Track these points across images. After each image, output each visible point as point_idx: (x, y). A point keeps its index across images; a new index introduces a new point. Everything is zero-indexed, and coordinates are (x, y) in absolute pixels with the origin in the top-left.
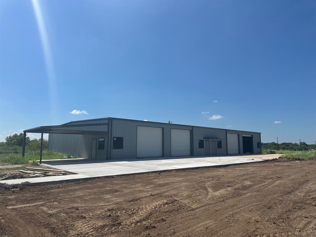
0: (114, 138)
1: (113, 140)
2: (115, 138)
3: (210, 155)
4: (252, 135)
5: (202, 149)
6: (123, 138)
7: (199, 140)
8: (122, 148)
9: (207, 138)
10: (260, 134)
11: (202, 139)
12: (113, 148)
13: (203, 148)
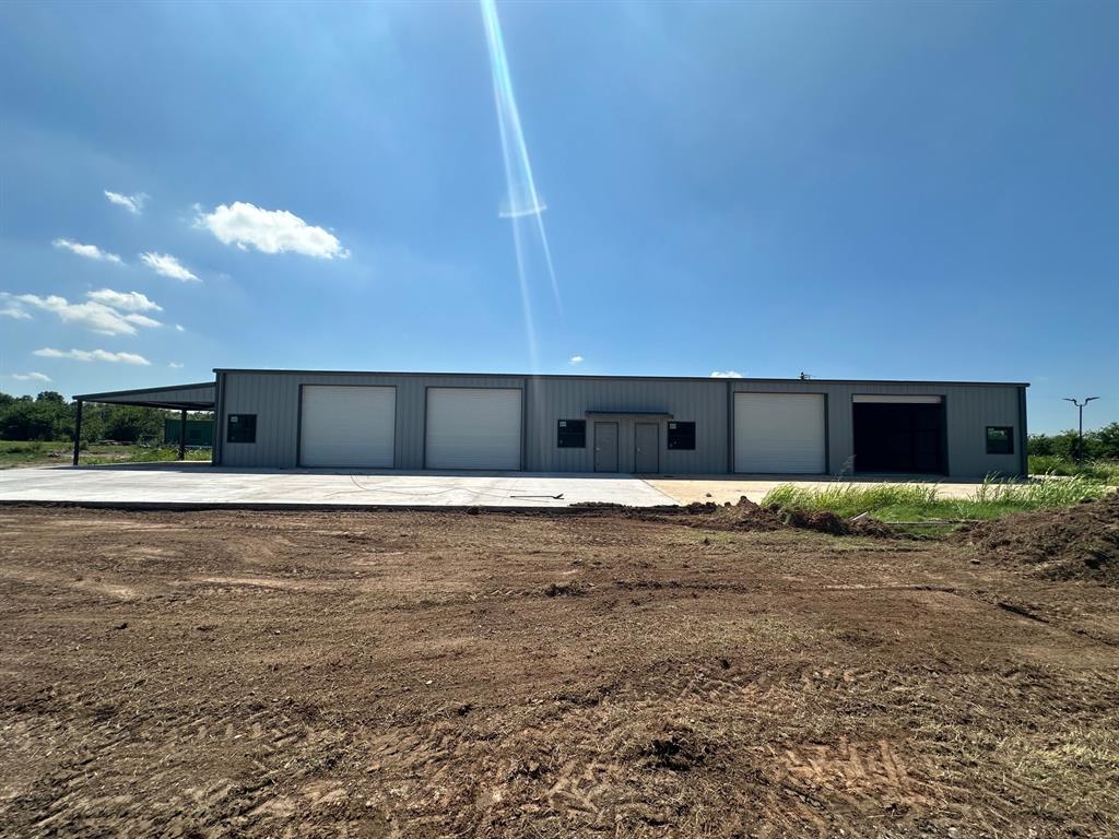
0: (230, 416)
1: (230, 423)
2: (234, 415)
3: (617, 472)
4: (944, 398)
5: (577, 451)
6: (255, 416)
7: (559, 421)
8: (252, 439)
9: (603, 412)
10: (1020, 389)
11: (577, 417)
12: (229, 440)
13: (583, 445)
